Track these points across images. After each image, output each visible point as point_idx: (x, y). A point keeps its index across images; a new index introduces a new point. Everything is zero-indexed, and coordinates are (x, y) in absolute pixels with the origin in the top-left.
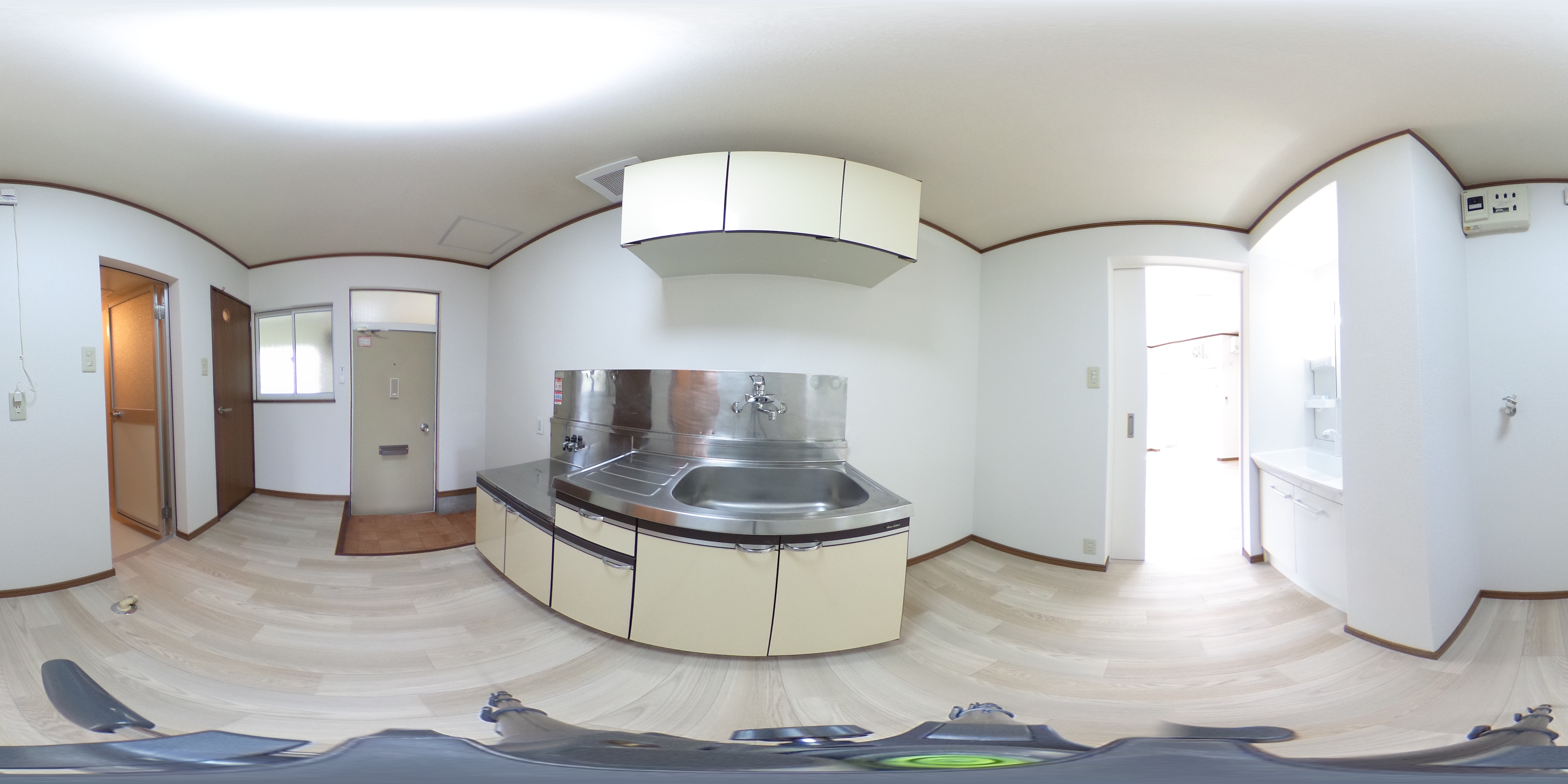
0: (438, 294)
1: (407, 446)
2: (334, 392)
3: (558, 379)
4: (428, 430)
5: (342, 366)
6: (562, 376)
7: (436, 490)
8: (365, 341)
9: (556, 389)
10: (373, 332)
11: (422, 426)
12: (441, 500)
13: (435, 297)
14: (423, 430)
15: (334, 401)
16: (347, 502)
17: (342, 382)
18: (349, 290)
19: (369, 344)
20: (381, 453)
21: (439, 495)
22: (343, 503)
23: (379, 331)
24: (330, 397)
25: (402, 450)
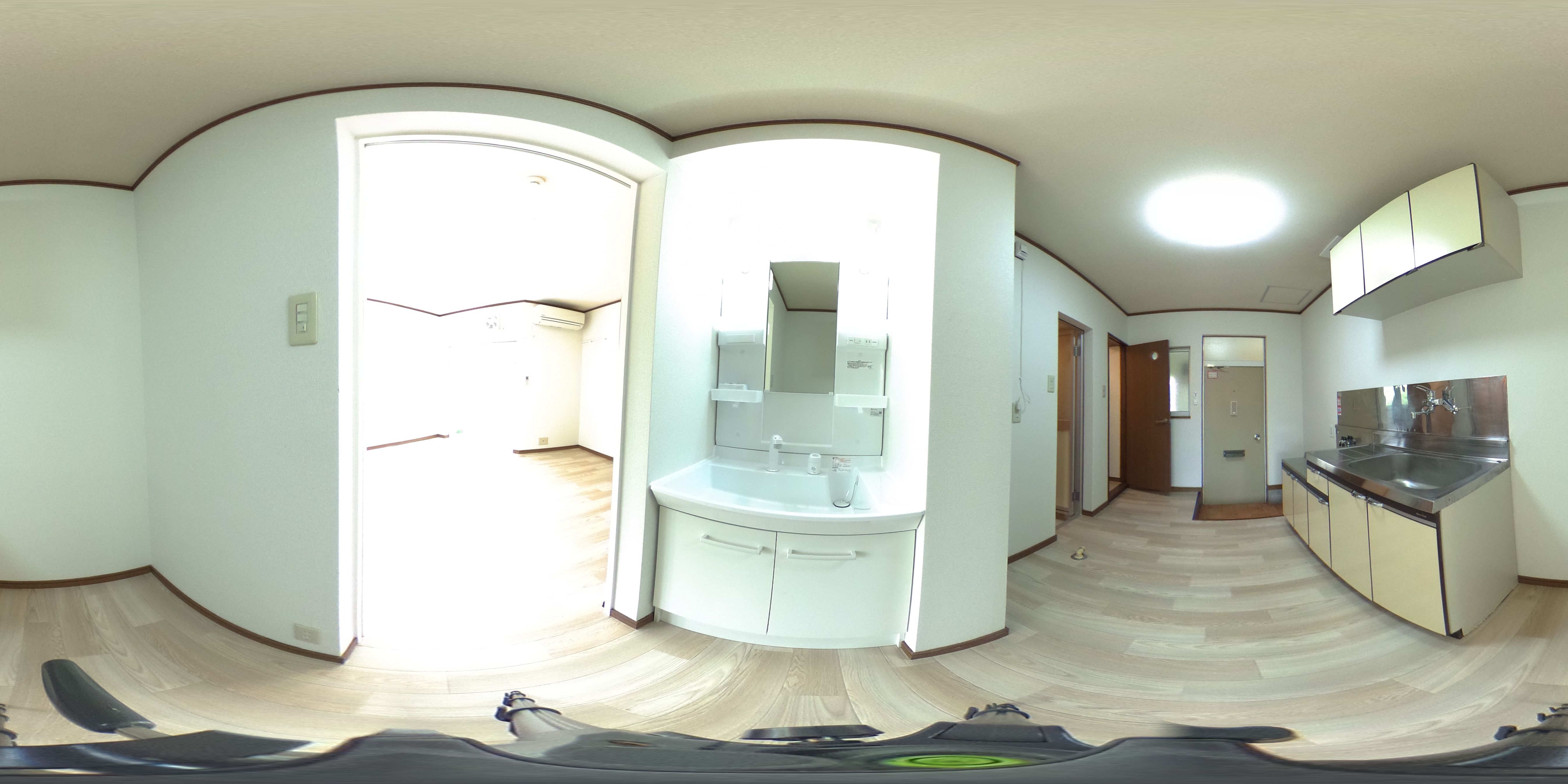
0: (1264, 337)
1: (1244, 451)
2: (1189, 411)
3: (1338, 397)
4: (1259, 439)
5: (1196, 392)
6: (1340, 395)
7: (1267, 485)
8: (1213, 375)
9: (1338, 404)
10: (1219, 368)
11: (1255, 436)
12: (1270, 492)
13: (1262, 340)
14: (1256, 439)
15: (1189, 417)
16: (1199, 492)
17: (1195, 404)
18: (1202, 337)
19: (1216, 376)
20: (1225, 456)
21: (1270, 488)
22: (1197, 493)
23: (1223, 367)
24: (1186, 415)
25: (1240, 454)
